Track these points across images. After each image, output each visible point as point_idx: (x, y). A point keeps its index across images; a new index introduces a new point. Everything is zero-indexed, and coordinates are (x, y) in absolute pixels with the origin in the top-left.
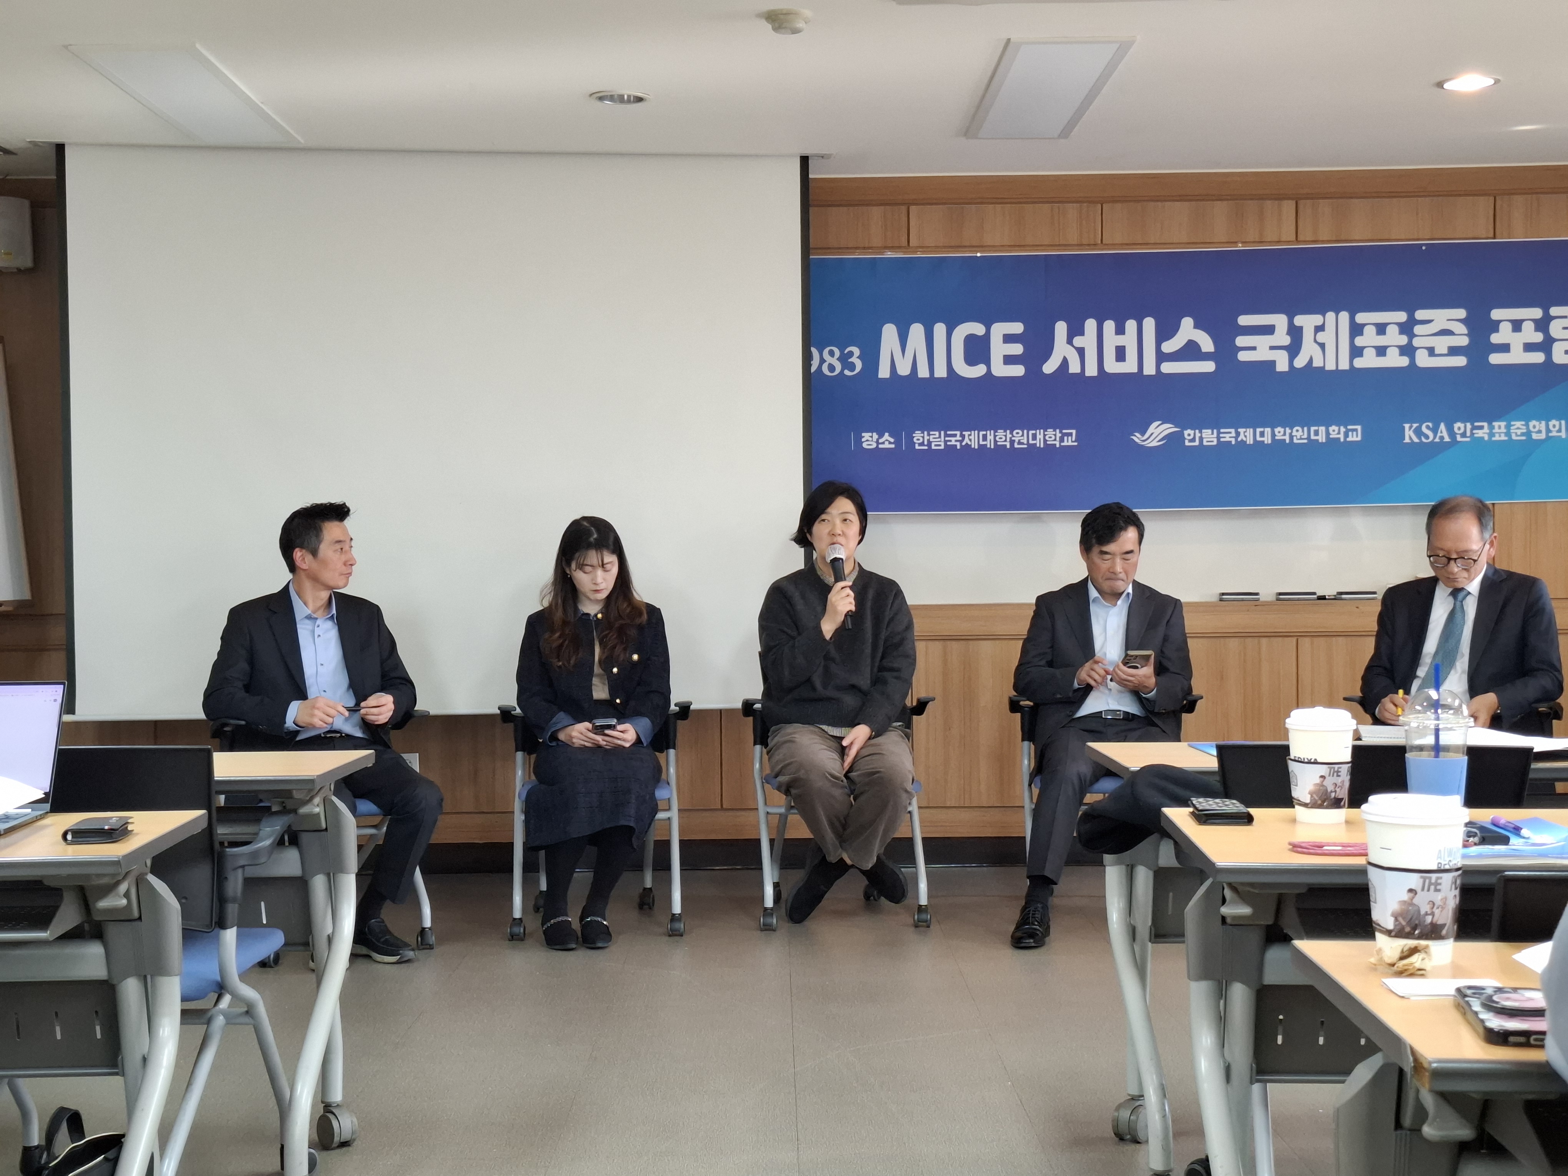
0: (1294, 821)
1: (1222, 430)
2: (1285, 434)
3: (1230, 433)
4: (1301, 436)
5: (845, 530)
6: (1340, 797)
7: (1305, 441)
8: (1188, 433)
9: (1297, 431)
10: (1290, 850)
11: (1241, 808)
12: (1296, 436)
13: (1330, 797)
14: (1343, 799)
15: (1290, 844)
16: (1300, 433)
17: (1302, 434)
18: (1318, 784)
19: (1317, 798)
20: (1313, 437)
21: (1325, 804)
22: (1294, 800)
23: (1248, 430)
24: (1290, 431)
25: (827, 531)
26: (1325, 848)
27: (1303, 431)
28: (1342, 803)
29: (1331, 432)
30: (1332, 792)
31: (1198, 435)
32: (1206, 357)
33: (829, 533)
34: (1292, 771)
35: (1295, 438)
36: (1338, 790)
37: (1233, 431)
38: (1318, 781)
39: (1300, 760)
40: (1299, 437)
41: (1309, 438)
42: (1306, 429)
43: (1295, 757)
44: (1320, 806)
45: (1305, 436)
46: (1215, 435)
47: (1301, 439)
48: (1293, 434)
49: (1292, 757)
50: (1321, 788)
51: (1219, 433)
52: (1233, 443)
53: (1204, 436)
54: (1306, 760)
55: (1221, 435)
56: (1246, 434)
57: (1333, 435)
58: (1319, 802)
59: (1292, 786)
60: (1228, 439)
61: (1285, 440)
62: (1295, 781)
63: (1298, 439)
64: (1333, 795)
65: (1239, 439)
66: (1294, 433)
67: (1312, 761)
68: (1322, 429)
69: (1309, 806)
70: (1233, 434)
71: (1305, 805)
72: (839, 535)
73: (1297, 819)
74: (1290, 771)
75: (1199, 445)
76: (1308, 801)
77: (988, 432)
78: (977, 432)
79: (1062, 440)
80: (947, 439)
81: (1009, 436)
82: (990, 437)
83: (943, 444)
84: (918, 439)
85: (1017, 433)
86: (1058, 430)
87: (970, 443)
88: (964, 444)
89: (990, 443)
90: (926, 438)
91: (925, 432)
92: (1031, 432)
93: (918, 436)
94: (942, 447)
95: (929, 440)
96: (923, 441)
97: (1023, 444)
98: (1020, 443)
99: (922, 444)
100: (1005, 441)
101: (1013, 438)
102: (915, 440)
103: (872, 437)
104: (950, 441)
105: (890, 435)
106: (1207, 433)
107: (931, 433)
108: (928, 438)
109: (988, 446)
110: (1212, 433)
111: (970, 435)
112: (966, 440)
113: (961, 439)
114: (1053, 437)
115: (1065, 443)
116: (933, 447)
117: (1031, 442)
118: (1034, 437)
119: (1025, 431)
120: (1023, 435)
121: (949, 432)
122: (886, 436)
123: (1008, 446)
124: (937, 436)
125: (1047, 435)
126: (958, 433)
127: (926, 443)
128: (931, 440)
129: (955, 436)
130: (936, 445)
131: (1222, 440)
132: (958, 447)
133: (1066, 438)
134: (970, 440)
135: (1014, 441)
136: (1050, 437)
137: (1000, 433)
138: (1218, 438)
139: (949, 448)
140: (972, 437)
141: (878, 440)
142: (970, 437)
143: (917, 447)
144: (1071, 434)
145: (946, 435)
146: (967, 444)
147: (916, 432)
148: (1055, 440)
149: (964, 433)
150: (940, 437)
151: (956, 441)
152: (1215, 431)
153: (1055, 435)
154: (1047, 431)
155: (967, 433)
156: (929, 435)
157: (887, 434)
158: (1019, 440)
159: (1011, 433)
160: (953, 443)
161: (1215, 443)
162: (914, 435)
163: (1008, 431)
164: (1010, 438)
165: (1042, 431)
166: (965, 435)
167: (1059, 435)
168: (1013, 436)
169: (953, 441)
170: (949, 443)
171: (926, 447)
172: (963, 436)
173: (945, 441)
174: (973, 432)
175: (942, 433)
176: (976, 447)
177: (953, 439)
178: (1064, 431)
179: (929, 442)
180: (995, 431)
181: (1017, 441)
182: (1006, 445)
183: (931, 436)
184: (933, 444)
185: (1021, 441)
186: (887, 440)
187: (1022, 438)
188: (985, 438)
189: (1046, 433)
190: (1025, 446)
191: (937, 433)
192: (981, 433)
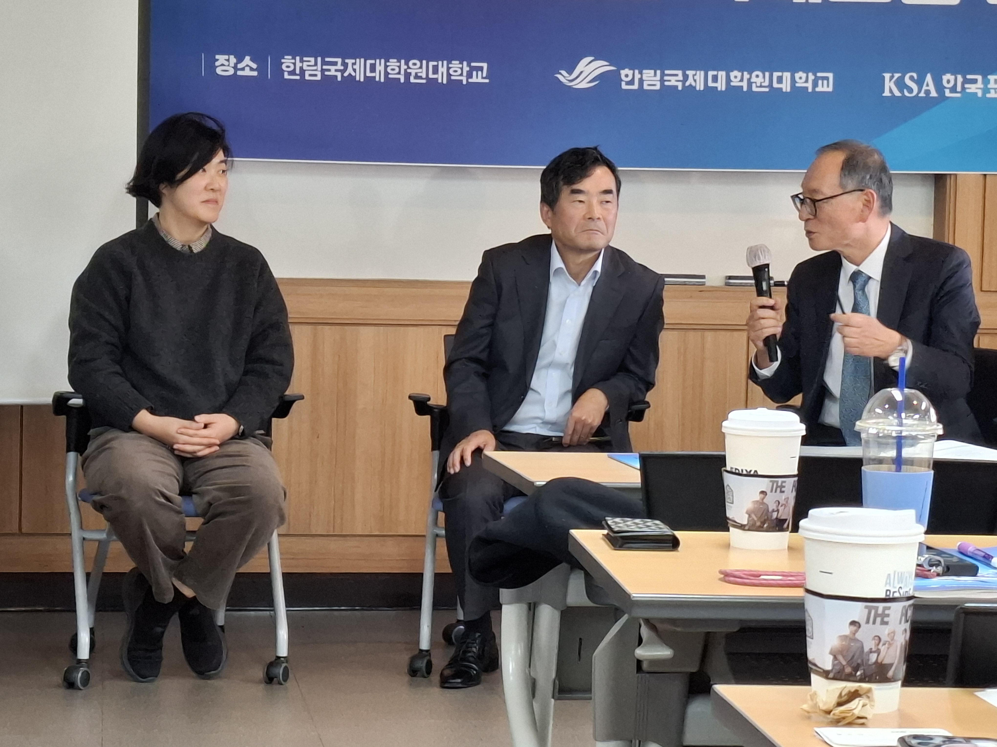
0: (728, 546)
1: (667, 72)
2: (742, 80)
3: (676, 75)
4: (761, 83)
6: (783, 518)
7: (767, 90)
8: (626, 73)
9: (757, 76)
10: (720, 579)
11: (666, 530)
12: (756, 83)
13: (772, 516)
14: (786, 520)
15: (721, 572)
16: (760, 79)
17: (763, 81)
18: (757, 501)
19: (756, 519)
20: (775, 85)
21: (765, 526)
22: (728, 521)
23: (698, 72)
24: (748, 76)
26: (762, 577)
27: (764, 77)
28: (785, 525)
29: (797, 79)
30: (773, 511)
31: (637, 76)
34: (728, 485)
35: (754, 85)
36: (781, 509)
37: (680, 73)
38: (758, 497)
39: (737, 471)
40: (759, 85)
41: (771, 85)
42: (767, 74)
43: (732, 468)
44: (760, 529)
45: (767, 83)
46: (658, 77)
47: (761, 86)
48: (752, 80)
49: (728, 469)
50: (761, 506)
51: (663, 75)
52: (680, 88)
53: (644, 78)
54: (745, 472)
55: (666, 78)
56: (695, 77)
57: (800, 84)
58: (758, 524)
59: (727, 504)
60: (673, 83)
61: (742, 87)
62: (731, 497)
63: (757, 87)
64: (775, 515)
65: (687, 84)
66: (754, 79)
67: (752, 473)
68: (787, 75)
69: (747, 528)
70: (680, 77)
71: (742, 527)
73: (731, 545)
74: (725, 485)
75: (639, 89)
76: (745, 522)
77: (378, 61)
78: (362, 60)
79: (470, 75)
80: (325, 67)
81: (404, 67)
82: (380, 67)
83: (319, 74)
84: (288, 67)
85: (415, 64)
86: (465, 63)
87: (353, 74)
88: (346, 74)
89: (379, 75)
90: (298, 65)
91: (298, 58)
92: (431, 64)
93: (287, 62)
94: (319, 78)
95: (301, 68)
96: (295, 69)
97: (421, 78)
98: (417, 77)
99: (293, 73)
100: (399, 73)
101: (409, 71)
102: (284, 67)
103: (228, 60)
104: (329, 70)
105: (251, 60)
106: (648, 74)
107: (305, 59)
108: (301, 65)
109: (377, 79)
110: (655, 75)
111: (354, 64)
112: (350, 70)
113: (342, 68)
114: (459, 72)
115: (474, 80)
116: (307, 77)
117: (431, 76)
118: (436, 70)
119: (424, 62)
120: (421, 67)
121: (327, 59)
122: (247, 60)
123: (402, 81)
124: (313, 63)
125: (451, 68)
126: (339, 60)
127: (298, 71)
128: (305, 68)
129: (335, 64)
130: (310, 75)
131: (666, 83)
132: (339, 79)
133: (474, 73)
134: (355, 70)
135: (410, 73)
136: (456, 71)
137: (393, 63)
138: (662, 81)
139: (327, 80)
140: (357, 67)
141: (236, 64)
142: (355, 67)
143: (286, 76)
144: (481, 69)
145: (324, 63)
146: (350, 74)
147: (286, 57)
148: (461, 75)
149: (347, 61)
150: (316, 64)
151: (336, 70)
152: (658, 72)
153: (462, 69)
154: (451, 64)
155: (350, 62)
156: (302, 61)
157: (247, 58)
158: (416, 74)
159: (407, 63)
160: (333, 73)
161: (658, 87)
162: (283, 61)
163: (403, 62)
164: (405, 70)
165: (445, 62)
166: (347, 64)
167: (466, 69)
168: (409, 68)
169: (332, 71)
170: (327, 73)
171: (298, 77)
172: (345, 65)
173: (323, 71)
174: (358, 60)
175: (319, 59)
176: (362, 80)
177: (333, 68)
178: (473, 64)
179: (302, 71)
180: (387, 61)
181: (413, 74)
182: (399, 79)
183: (305, 64)
184: (307, 73)
185: (419, 74)
186: (247, 66)
187: (420, 70)
188: (373, 68)
189: (450, 65)
190: (424, 81)
191: (312, 59)
192: (369, 62)
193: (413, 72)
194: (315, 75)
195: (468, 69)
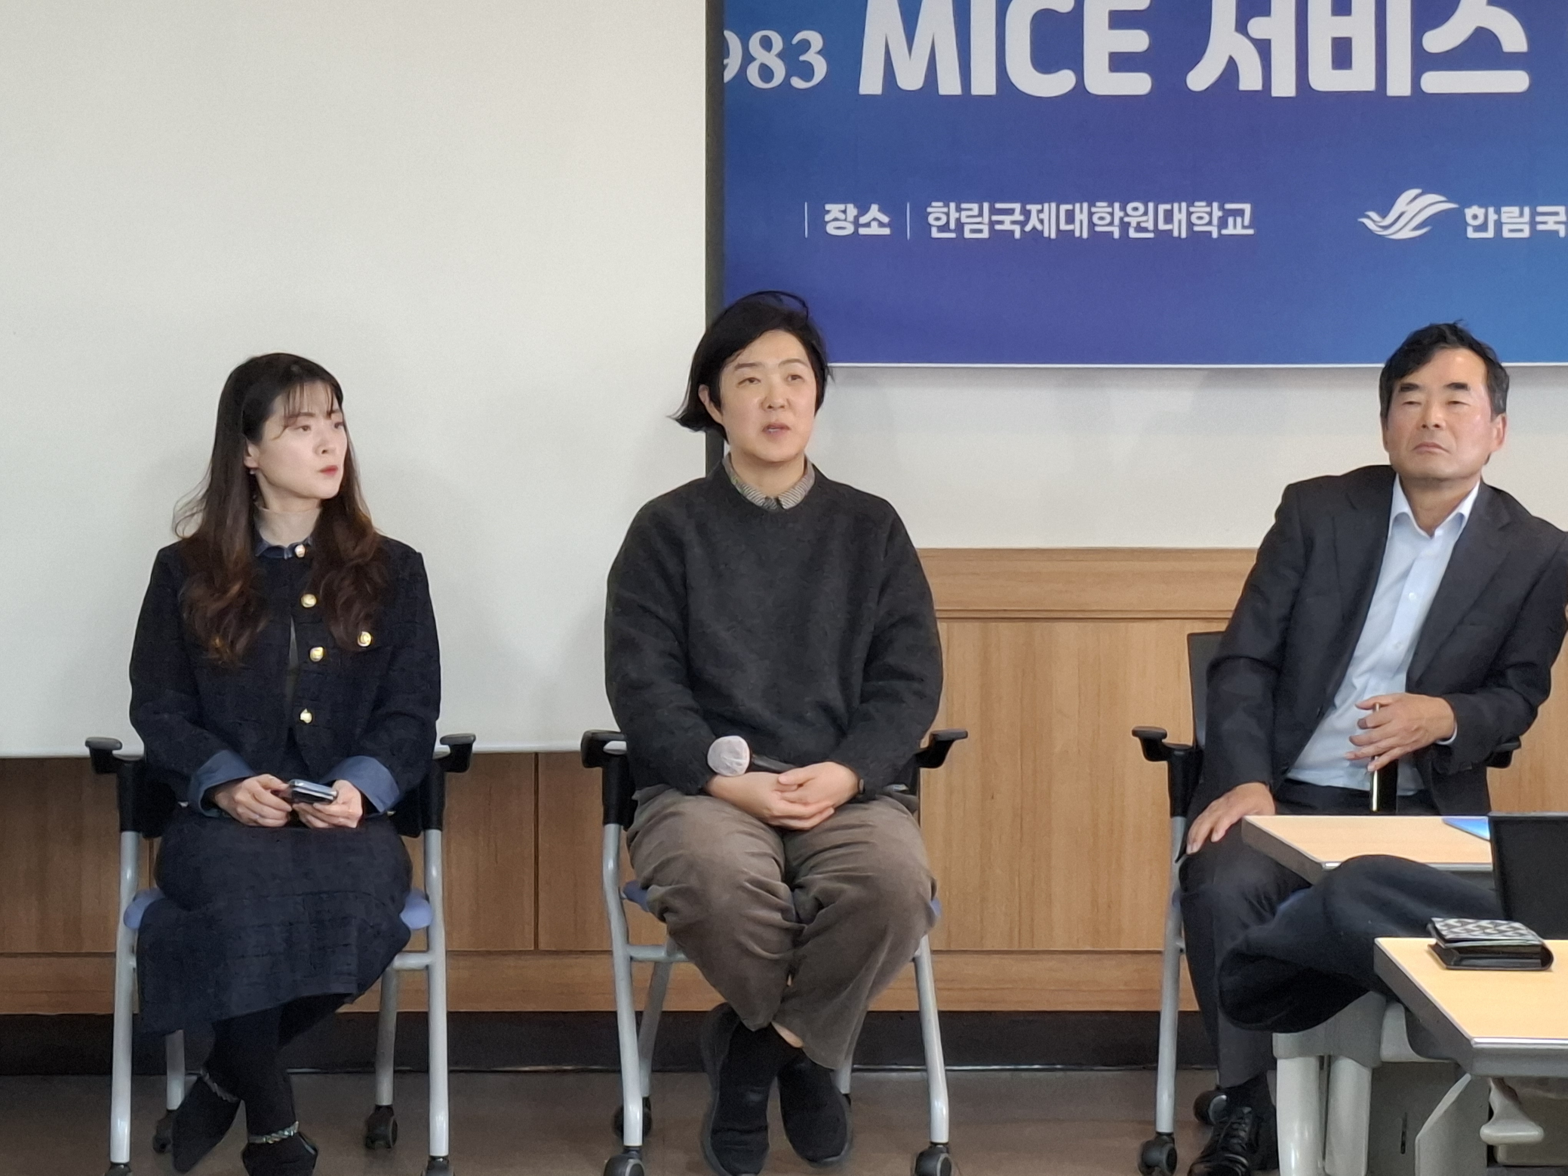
1: (1540, 209)
3: (1556, 214)
5: (792, 398)
8: (1474, 213)
25: (756, 401)
31: (1492, 217)
32: (1510, 62)
33: (762, 404)
37: (1561, 209)
46: (1527, 217)
51: (1534, 214)
52: (1562, 234)
53: (1504, 220)
55: (1539, 219)
60: (1551, 226)
70: (1562, 217)
72: (782, 407)
75: (1494, 238)
77: (1078, 206)
78: (1053, 205)
79: (1223, 223)
80: (995, 218)
81: (1118, 214)
82: (1082, 216)
83: (986, 228)
84: (938, 219)
85: (1136, 209)
86: (1215, 205)
87: (1039, 227)
88: (1028, 228)
89: (1080, 229)
90: (954, 215)
91: (952, 205)
92: (1162, 208)
93: (937, 212)
94: (985, 235)
95: (958, 220)
96: (948, 222)
97: (1146, 230)
98: (1139, 228)
99: (945, 228)
100: (1111, 223)
101: (1126, 219)
102: (931, 219)
103: (844, 212)
104: (1001, 222)
105: (881, 210)
106: (1510, 213)
107: (964, 206)
108: (957, 215)
109: (1077, 234)
110: (1521, 214)
111: (1041, 211)
112: (1034, 222)
113: (1021, 218)
114: (1207, 218)
115: (1229, 231)
116: (968, 235)
117: (1162, 226)
118: (1169, 217)
119: (1151, 205)
120: (1146, 213)
121: (998, 206)
122: (874, 211)
123: (1116, 235)
124: (976, 212)
125: (1192, 213)
126: (1017, 206)
127: (952, 225)
128: (964, 220)
129: (1011, 212)
130: (973, 231)
131: (1540, 227)
132: (1017, 235)
133: (1231, 220)
134: (1041, 221)
135: (1129, 224)
136: (1200, 218)
137: (1101, 208)
138: (1533, 223)
139: (1000, 237)
140: (1044, 216)
141: (856, 218)
142: (1041, 216)
143: (935, 234)
144: (1241, 212)
145: (993, 211)
146: (1034, 228)
147: (934, 204)
148: (1210, 223)
149: (1028, 207)
150: (981, 214)
151: (1014, 222)
152: (1527, 210)
153: (1210, 214)
154: (1193, 206)
155: (1033, 208)
156: (959, 209)
157: (874, 208)
158: (1139, 223)
159: (1123, 208)
160: (1007, 226)
161: (1526, 234)
162: (929, 210)
163: (1117, 205)
164: (1121, 219)
165: (1184, 205)
166: (1029, 212)
167: (1217, 213)
168: (1127, 215)
169: (1007, 224)
170: (998, 227)
171: (953, 235)
172: (1027, 214)
173: (992, 224)
174: (1046, 206)
175: (986, 206)
176: (1053, 236)
177: (1007, 219)
178: (1228, 206)
179: (960, 226)
180: (1092, 204)
181: (1134, 224)
182: (1112, 233)
183: (964, 214)
184: (967, 228)
185: (1143, 225)
186: (875, 219)
187: (1144, 218)
188: (1070, 217)
189: (1192, 209)
190: (1151, 235)
191: (975, 206)
192: (1064, 208)
193: (1134, 222)
194: (980, 231)
195: (1220, 214)
